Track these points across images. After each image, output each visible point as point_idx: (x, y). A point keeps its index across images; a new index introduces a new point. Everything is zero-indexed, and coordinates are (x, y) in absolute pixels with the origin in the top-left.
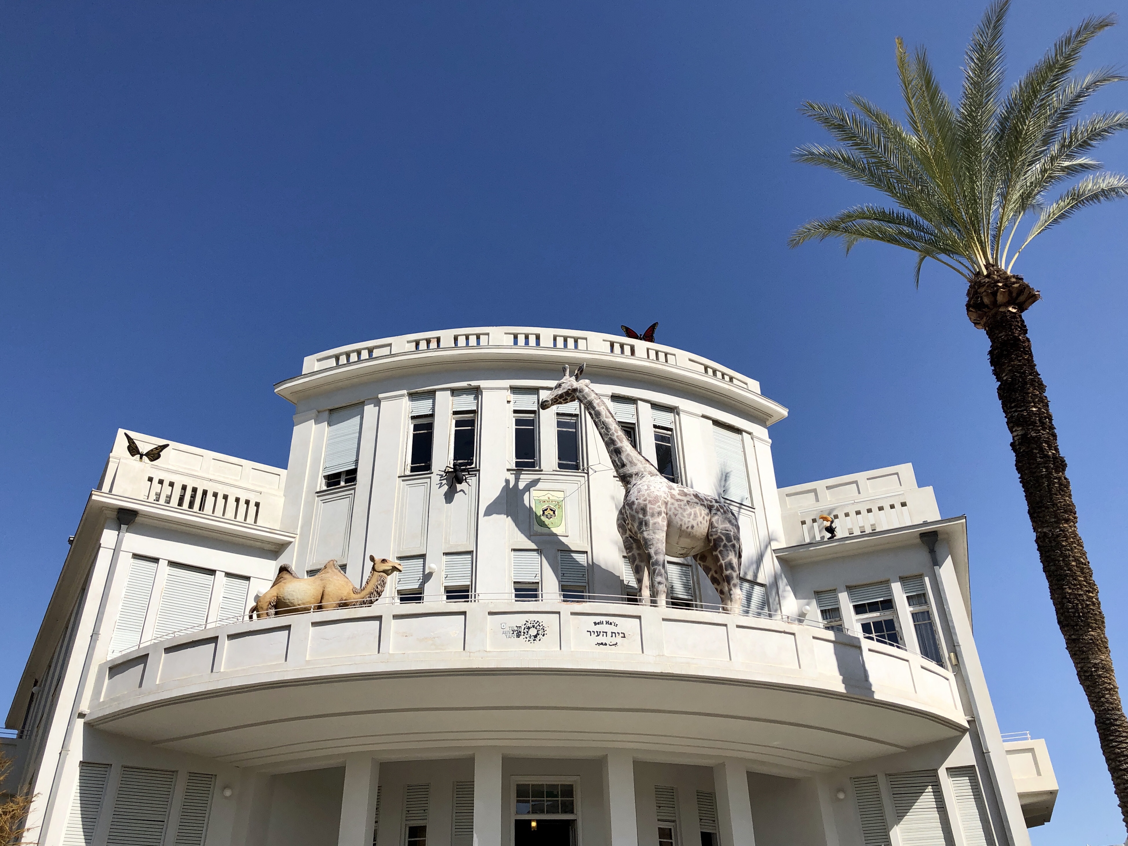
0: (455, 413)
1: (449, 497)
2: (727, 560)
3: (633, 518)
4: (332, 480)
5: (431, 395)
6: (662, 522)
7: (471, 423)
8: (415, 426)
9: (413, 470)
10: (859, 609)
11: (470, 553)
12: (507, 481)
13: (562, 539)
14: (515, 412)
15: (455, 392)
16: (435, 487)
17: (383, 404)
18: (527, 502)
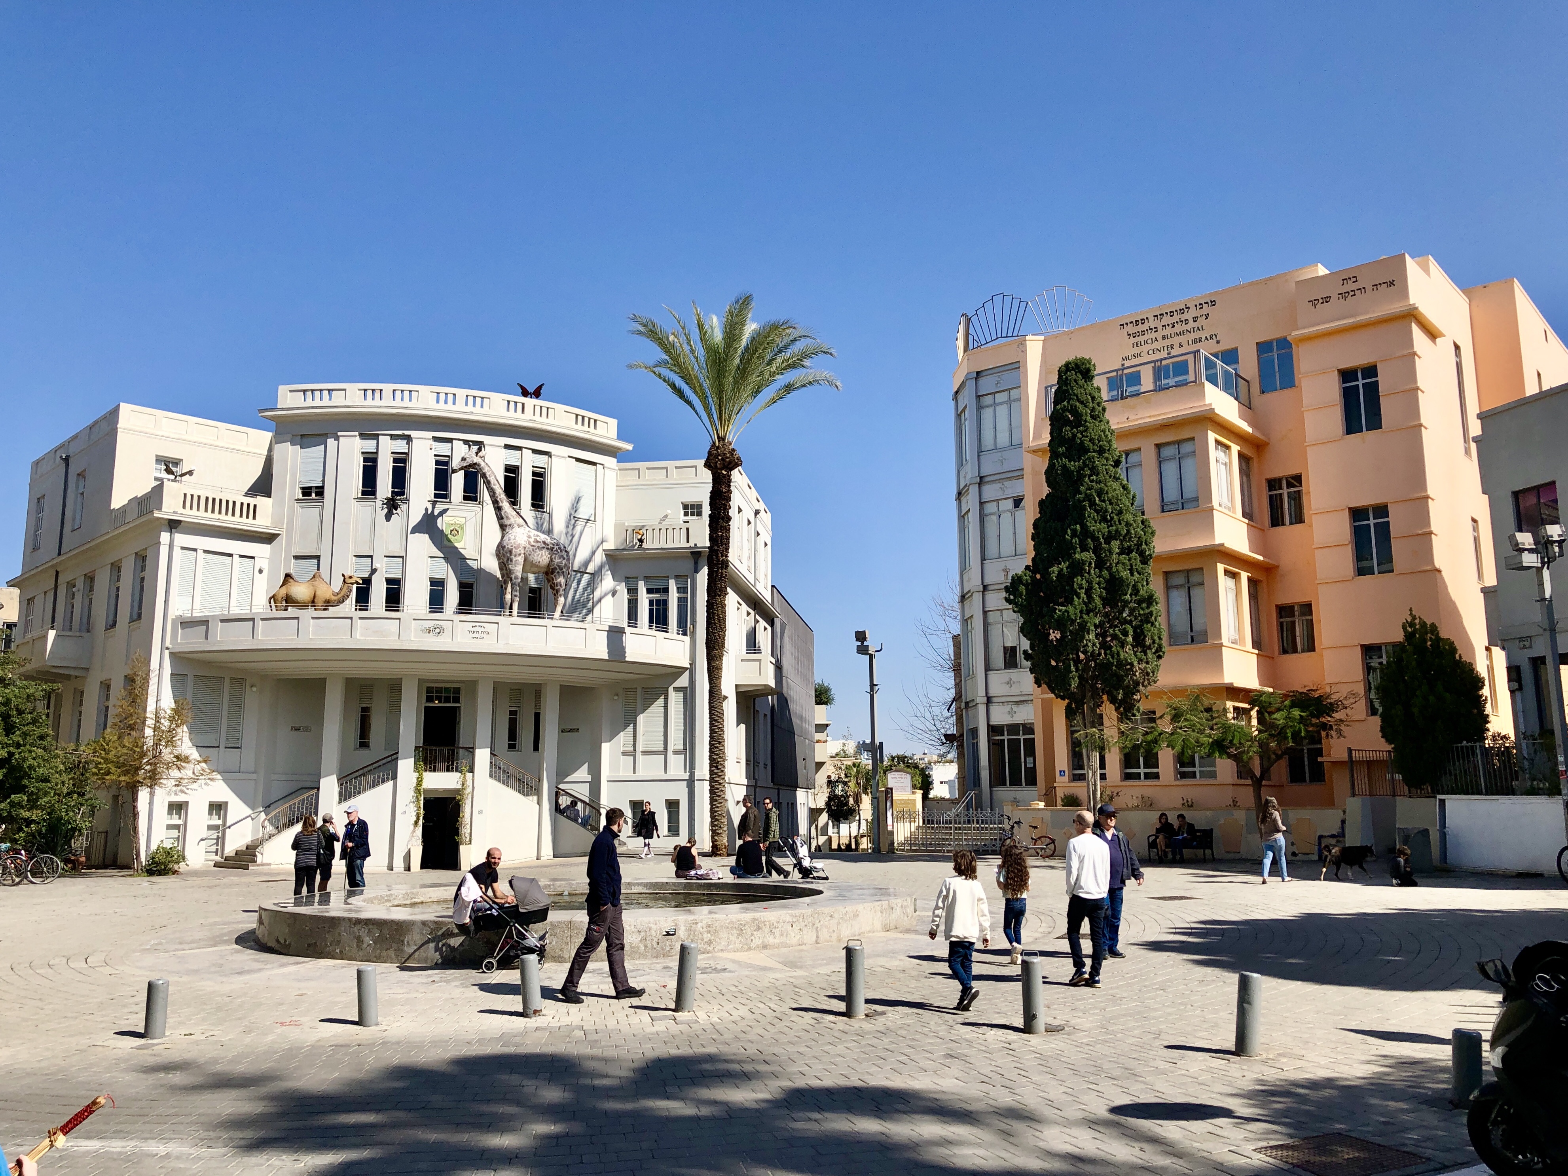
0: (393, 453)
1: (388, 517)
2: (558, 580)
3: (504, 555)
4: (306, 491)
5: (376, 437)
6: (520, 559)
7: (404, 461)
8: (364, 458)
9: (364, 493)
10: (649, 591)
11: (402, 557)
12: (426, 509)
13: (461, 551)
14: (435, 455)
15: (393, 437)
16: (379, 509)
17: (341, 439)
18: (439, 525)
